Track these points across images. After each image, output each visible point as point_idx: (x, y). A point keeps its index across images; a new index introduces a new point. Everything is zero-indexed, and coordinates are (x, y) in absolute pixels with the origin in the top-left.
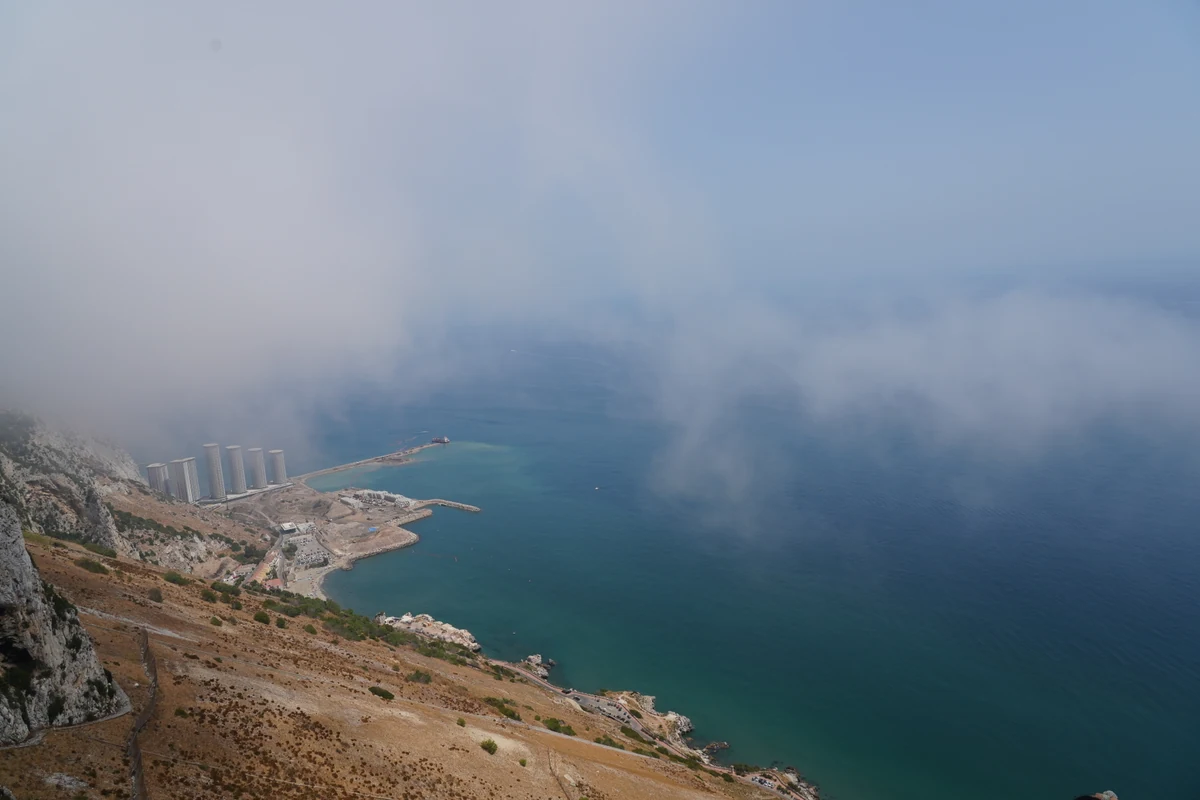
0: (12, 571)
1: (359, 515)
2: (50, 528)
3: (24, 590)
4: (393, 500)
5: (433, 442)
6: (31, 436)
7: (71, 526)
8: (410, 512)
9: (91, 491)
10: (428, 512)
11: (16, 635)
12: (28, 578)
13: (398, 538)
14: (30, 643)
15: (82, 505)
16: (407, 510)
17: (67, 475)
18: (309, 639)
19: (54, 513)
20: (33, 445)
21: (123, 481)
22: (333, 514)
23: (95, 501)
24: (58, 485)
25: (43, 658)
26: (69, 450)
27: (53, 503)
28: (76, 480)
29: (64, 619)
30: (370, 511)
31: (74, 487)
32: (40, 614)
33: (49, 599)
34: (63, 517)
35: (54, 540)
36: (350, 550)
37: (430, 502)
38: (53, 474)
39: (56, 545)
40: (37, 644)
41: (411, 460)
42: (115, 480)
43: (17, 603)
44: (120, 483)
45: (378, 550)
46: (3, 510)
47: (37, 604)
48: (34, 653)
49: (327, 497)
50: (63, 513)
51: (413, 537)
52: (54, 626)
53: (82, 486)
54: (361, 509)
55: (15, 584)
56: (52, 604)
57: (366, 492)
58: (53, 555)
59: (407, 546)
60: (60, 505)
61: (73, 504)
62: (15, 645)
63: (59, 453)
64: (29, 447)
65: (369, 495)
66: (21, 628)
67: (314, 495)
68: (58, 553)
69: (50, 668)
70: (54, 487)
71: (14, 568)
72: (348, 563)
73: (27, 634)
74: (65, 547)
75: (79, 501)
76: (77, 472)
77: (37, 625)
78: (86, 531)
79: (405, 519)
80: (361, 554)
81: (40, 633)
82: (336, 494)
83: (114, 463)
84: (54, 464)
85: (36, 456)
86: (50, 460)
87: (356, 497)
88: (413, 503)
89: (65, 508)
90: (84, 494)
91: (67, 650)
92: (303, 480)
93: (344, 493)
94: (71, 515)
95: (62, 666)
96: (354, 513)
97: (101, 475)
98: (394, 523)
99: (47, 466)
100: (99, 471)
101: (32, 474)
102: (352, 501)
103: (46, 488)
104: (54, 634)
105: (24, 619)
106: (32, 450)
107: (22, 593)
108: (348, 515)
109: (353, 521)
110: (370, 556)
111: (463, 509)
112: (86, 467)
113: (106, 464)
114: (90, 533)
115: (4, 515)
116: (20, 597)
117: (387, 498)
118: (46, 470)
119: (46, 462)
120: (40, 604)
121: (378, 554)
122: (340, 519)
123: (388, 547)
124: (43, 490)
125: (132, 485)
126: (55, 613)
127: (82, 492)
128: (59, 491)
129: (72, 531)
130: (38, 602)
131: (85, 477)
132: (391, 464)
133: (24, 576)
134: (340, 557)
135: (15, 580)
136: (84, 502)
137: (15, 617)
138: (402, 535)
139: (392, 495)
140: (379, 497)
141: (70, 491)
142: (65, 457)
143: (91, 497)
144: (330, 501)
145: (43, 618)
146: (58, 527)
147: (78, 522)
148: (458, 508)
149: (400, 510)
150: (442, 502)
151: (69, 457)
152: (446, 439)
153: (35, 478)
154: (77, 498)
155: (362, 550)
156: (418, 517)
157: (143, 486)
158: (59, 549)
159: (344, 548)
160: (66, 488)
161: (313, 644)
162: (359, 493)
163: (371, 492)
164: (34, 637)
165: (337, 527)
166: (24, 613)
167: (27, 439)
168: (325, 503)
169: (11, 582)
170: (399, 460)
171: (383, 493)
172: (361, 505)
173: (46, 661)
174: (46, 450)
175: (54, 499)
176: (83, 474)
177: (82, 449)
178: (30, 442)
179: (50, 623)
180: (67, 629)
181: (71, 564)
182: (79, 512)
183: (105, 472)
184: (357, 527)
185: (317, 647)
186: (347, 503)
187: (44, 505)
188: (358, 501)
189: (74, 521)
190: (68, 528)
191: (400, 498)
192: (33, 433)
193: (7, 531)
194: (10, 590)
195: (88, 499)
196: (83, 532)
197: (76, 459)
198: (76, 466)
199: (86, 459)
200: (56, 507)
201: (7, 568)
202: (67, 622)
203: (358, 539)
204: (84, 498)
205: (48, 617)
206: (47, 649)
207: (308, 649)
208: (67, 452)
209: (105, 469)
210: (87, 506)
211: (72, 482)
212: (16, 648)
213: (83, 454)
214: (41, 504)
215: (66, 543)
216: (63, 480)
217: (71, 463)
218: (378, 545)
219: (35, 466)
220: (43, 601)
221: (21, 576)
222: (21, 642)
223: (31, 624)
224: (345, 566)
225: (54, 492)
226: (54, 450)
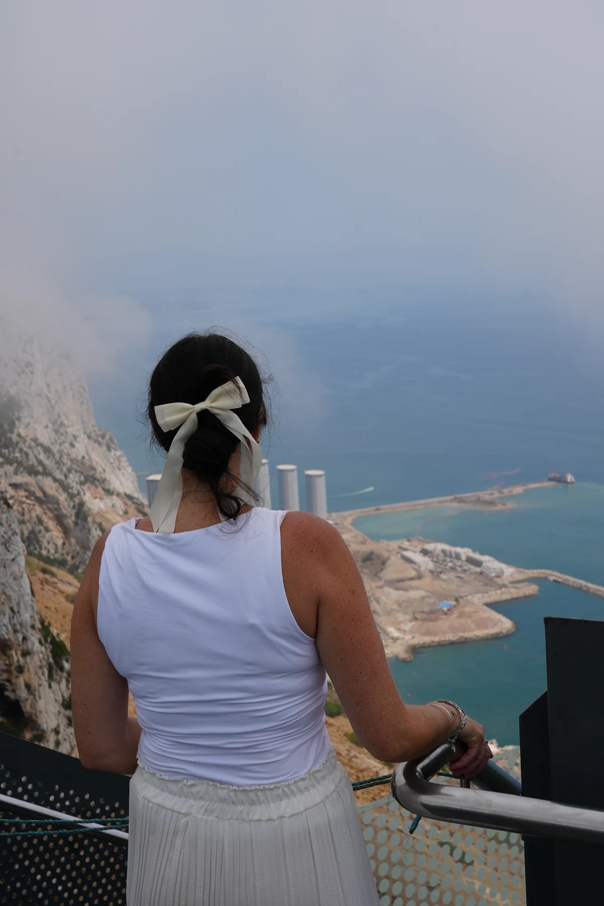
0: (9, 598)
1: (427, 581)
2: (32, 548)
3: (21, 624)
4: (478, 564)
5: (550, 480)
6: (17, 423)
7: (56, 548)
8: (504, 586)
9: (82, 504)
10: (532, 589)
11: (8, 681)
12: (26, 609)
13: (482, 624)
14: (23, 693)
15: (70, 521)
16: (498, 580)
17: (55, 480)
18: (352, 754)
19: (37, 528)
20: (19, 435)
21: (118, 495)
22: (389, 573)
23: (85, 518)
24: (44, 492)
25: (36, 716)
26: (58, 447)
27: (37, 516)
28: (66, 488)
29: (62, 669)
30: (443, 576)
31: (62, 497)
32: (36, 658)
33: (46, 641)
34: (48, 535)
35: (42, 564)
36: (411, 631)
37: (535, 573)
38: (40, 477)
39: (44, 571)
40: (31, 697)
41: (510, 505)
42: (109, 492)
43: (12, 639)
44: (114, 497)
45: (451, 637)
46: (4, 516)
47: (33, 643)
48: (27, 708)
49: (381, 547)
50: (47, 530)
51: (505, 624)
52: (51, 677)
53: (71, 496)
54: (432, 572)
55: (11, 614)
56: (49, 646)
57: (440, 546)
58: (42, 584)
59: (496, 638)
60: (45, 519)
61: (59, 519)
62: (7, 693)
63: (47, 450)
64: (14, 438)
65: (444, 551)
66: (15, 673)
67: (363, 543)
68: (47, 582)
69: (43, 731)
70: (39, 494)
71: (12, 594)
72: (407, 651)
73: (21, 681)
74: (53, 575)
75: (66, 516)
76: (66, 476)
77: (32, 671)
78: (73, 558)
79: (495, 595)
80: (427, 639)
81: (35, 683)
82: (394, 545)
83: (108, 469)
84: (40, 463)
85: (21, 450)
86: (37, 459)
87: (425, 552)
88: (509, 571)
89: (51, 524)
90: (74, 507)
91: (63, 710)
92: (350, 520)
93: (406, 544)
94: (56, 534)
95: (57, 731)
96: (420, 577)
97: (92, 483)
98: (478, 599)
99: (33, 466)
100: (92, 479)
101: (16, 473)
102: (418, 558)
103: (30, 494)
104: (50, 687)
105: (18, 661)
106: (17, 443)
107: (18, 627)
108: (412, 579)
109: (417, 588)
110: (440, 645)
111: (587, 591)
112: (76, 471)
113: (99, 469)
114: (77, 561)
115: (4, 523)
116: (15, 631)
117: (470, 560)
118: (32, 472)
119: (33, 461)
120: (37, 646)
121: (452, 643)
122: (397, 583)
123: (468, 635)
124: (27, 497)
125: (129, 503)
126: (51, 660)
127: (72, 504)
128: (45, 500)
129: (57, 556)
130: (34, 639)
131: (74, 484)
132: (478, 507)
133: (22, 605)
134: (395, 640)
135: (12, 609)
136: (73, 518)
137: (10, 657)
138: (489, 619)
139: (477, 556)
140: (458, 556)
141: (57, 503)
142: (53, 455)
143: (81, 513)
144: (386, 554)
145: (39, 664)
146: (41, 548)
147: (64, 544)
148: (580, 589)
149: (489, 581)
150: (554, 575)
151: (57, 456)
152: (570, 478)
153: (18, 479)
154: (65, 512)
155: (428, 633)
156: (515, 595)
157: (142, 504)
158: (48, 577)
159: (403, 626)
160: (53, 497)
161: (359, 761)
162: (430, 547)
163: (447, 548)
164: (28, 686)
165: (395, 594)
166: (19, 653)
167: (12, 425)
168: (379, 556)
169: (8, 611)
170: (491, 503)
171: (465, 552)
172: (431, 565)
173: (40, 721)
174: (33, 444)
175: (38, 510)
176: (73, 480)
177: (72, 445)
178: (16, 431)
179: (46, 672)
180: (64, 683)
181: (62, 599)
182: (66, 531)
183: (98, 481)
184: (423, 598)
185: (364, 766)
186: (409, 561)
187: (27, 517)
188: (426, 559)
189: (60, 542)
190: (52, 551)
191: (491, 563)
192: (19, 419)
193: (7, 544)
194: (6, 620)
195: (77, 515)
196: (69, 558)
197: (65, 459)
198: (65, 469)
199: (77, 460)
200: (40, 521)
201: (4, 593)
202: (65, 675)
203: (425, 616)
204: (73, 513)
205: (44, 663)
206: (41, 704)
207: (352, 768)
208: (55, 449)
209: (98, 476)
210: (76, 524)
211: (61, 491)
212: (8, 697)
213: (74, 453)
214: (23, 514)
215: (54, 569)
216: (50, 486)
217: (59, 463)
218: (453, 629)
219: (20, 464)
220: (40, 642)
221: (18, 604)
222: (14, 691)
223: (26, 670)
224: (403, 655)
225: (38, 499)
226: (41, 445)
